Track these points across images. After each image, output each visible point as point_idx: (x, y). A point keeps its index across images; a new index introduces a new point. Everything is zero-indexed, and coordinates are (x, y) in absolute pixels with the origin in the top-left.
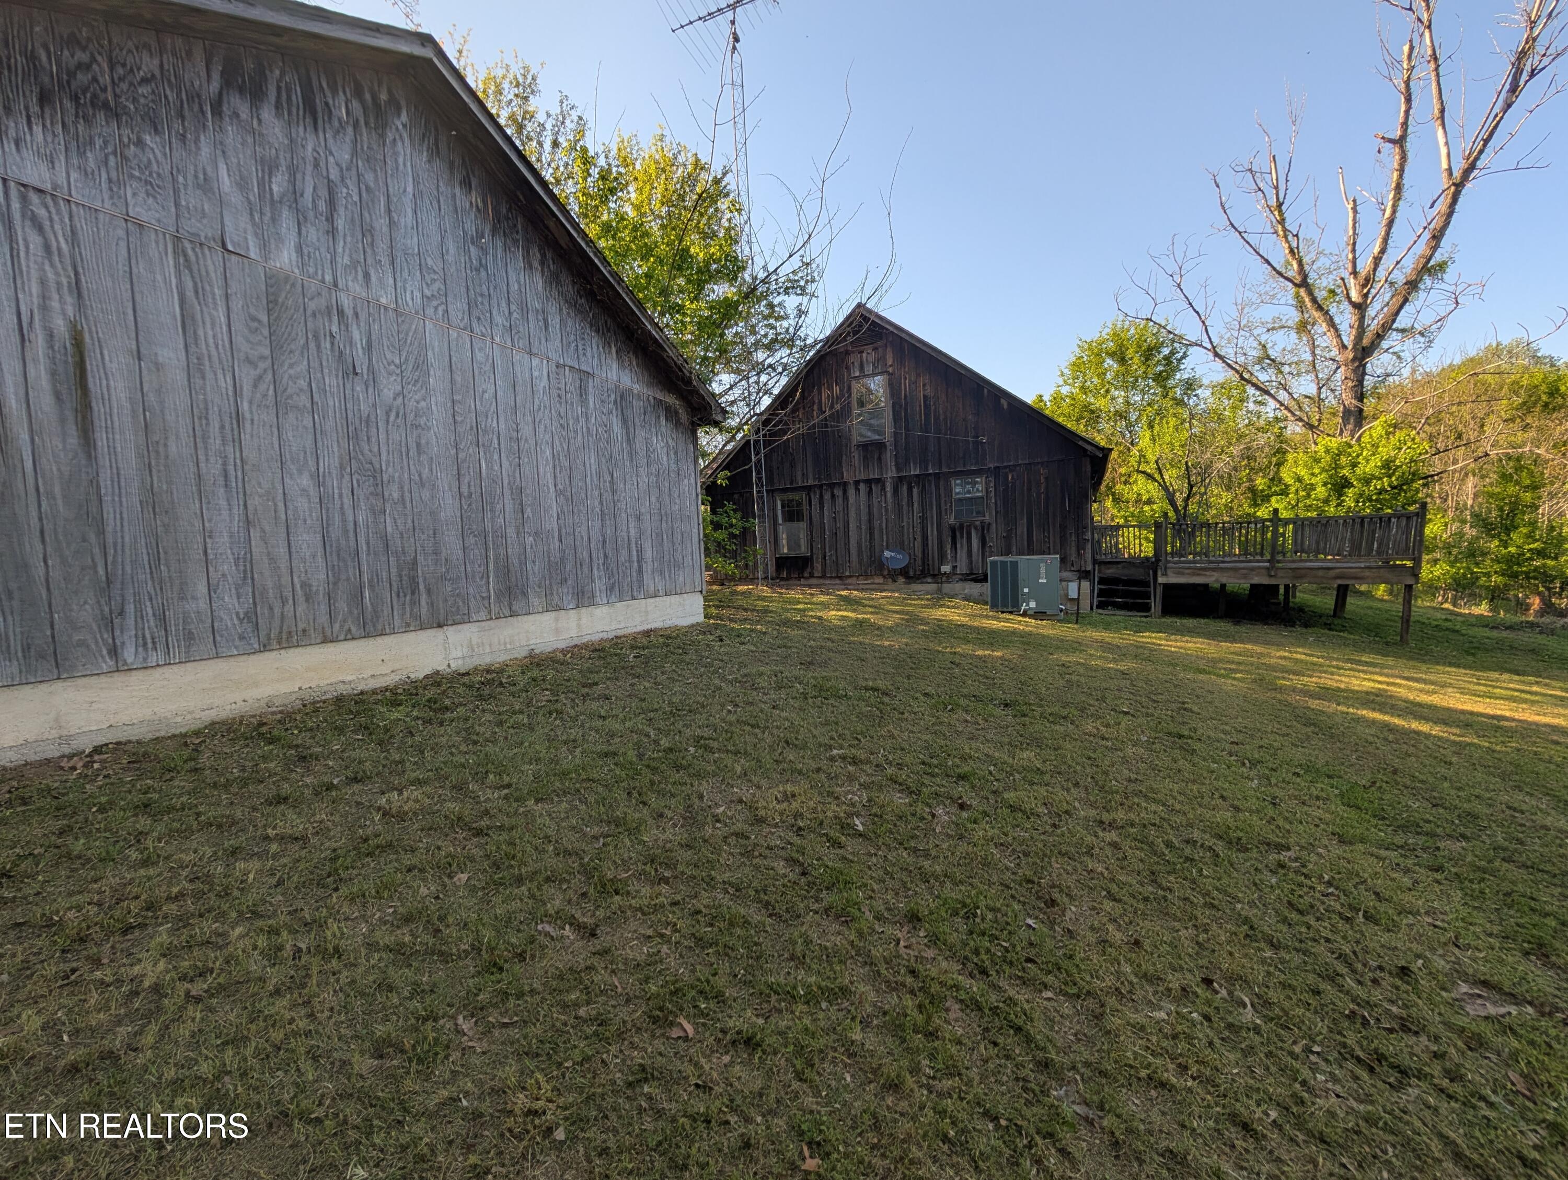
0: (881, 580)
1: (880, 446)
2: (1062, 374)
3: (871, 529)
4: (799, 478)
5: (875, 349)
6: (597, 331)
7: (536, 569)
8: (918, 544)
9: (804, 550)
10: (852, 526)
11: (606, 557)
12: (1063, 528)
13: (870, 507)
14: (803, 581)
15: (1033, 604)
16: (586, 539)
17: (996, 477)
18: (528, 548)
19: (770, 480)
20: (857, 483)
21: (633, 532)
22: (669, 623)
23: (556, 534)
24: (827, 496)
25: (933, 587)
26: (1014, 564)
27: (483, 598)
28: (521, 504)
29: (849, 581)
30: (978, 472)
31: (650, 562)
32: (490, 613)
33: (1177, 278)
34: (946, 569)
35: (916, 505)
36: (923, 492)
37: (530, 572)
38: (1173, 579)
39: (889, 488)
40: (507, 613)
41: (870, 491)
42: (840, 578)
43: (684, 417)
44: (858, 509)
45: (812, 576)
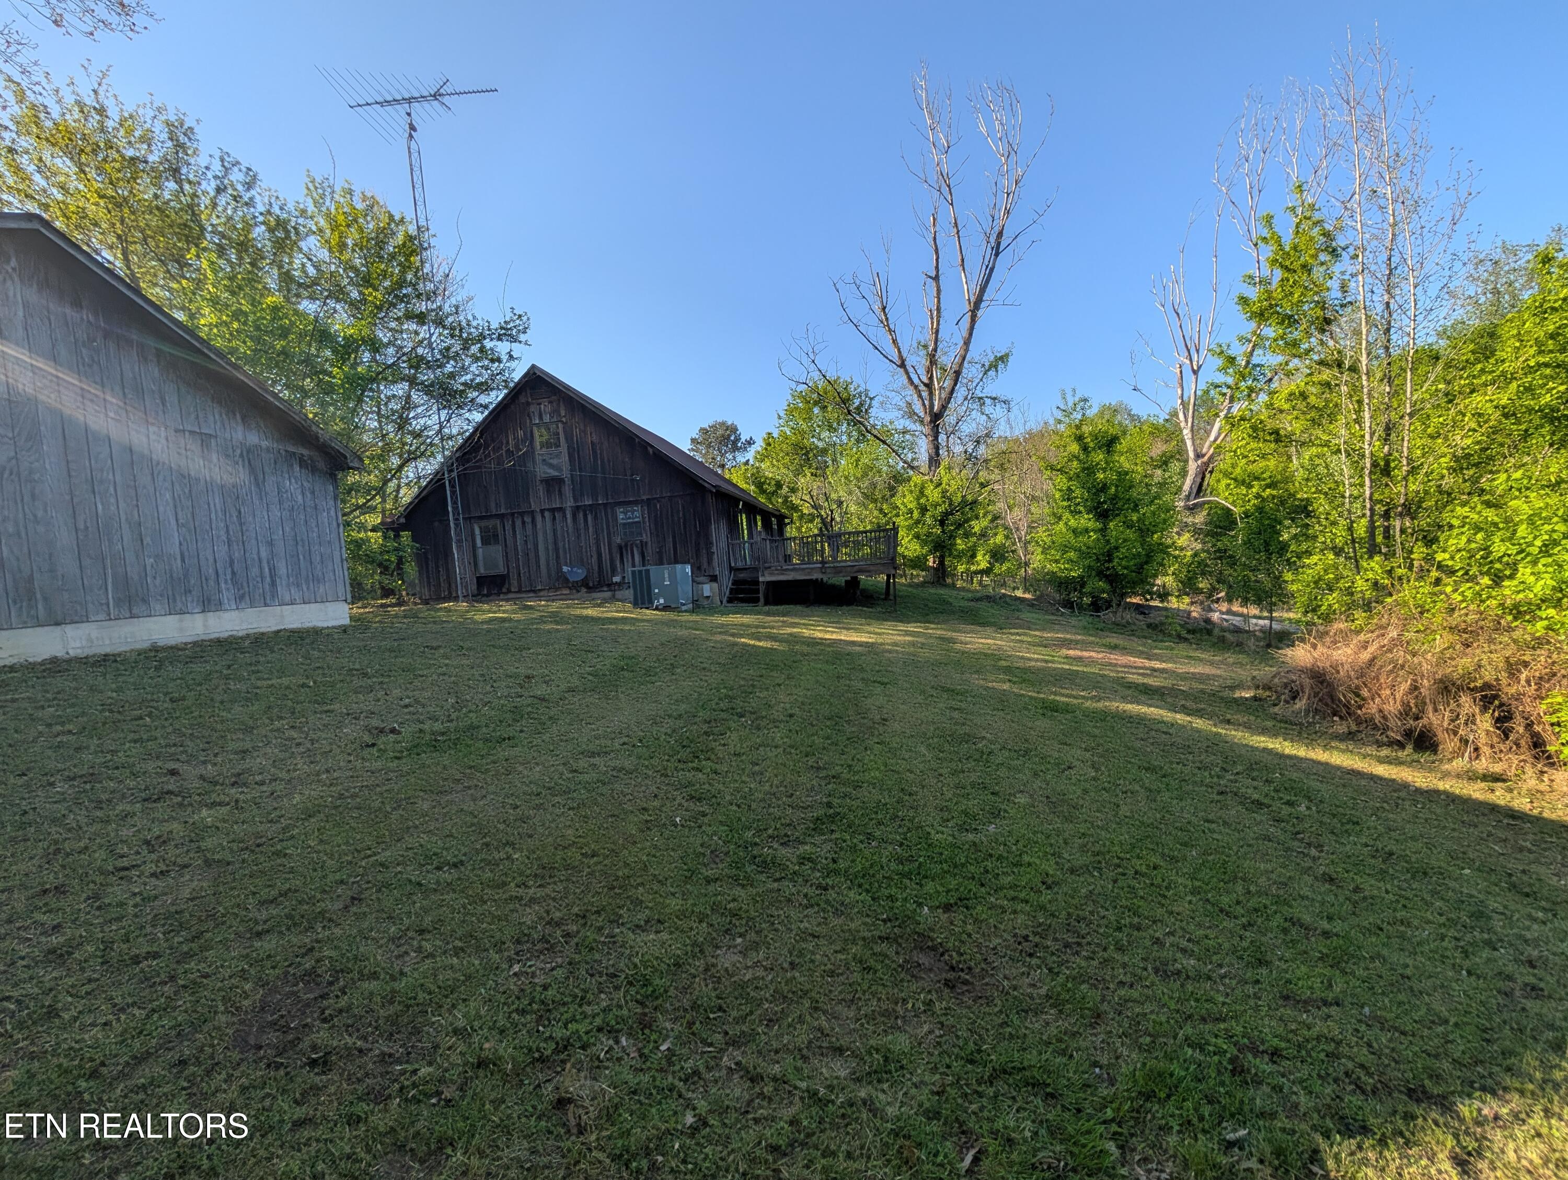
0: (567, 592)
1: (559, 481)
2: (780, 417)
3: (557, 550)
4: (493, 505)
5: (550, 402)
6: (220, 403)
7: (158, 582)
8: (594, 559)
9: (502, 570)
10: (541, 547)
11: (233, 573)
12: (697, 545)
13: (555, 531)
14: (502, 596)
15: (662, 601)
16: (211, 560)
17: (648, 506)
18: (148, 568)
19: (466, 507)
20: (542, 511)
21: (264, 554)
22: (310, 625)
23: (179, 557)
24: (518, 523)
25: (608, 594)
26: (648, 571)
27: (102, 604)
28: (141, 535)
29: (542, 593)
30: (635, 503)
31: (284, 577)
32: (109, 615)
33: (811, 355)
34: (616, 579)
35: (591, 529)
36: (595, 518)
37: (151, 586)
38: (769, 578)
39: (569, 516)
40: (128, 615)
41: (554, 519)
42: (534, 591)
43: (321, 465)
44: (545, 533)
45: (509, 591)
